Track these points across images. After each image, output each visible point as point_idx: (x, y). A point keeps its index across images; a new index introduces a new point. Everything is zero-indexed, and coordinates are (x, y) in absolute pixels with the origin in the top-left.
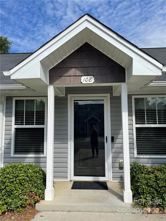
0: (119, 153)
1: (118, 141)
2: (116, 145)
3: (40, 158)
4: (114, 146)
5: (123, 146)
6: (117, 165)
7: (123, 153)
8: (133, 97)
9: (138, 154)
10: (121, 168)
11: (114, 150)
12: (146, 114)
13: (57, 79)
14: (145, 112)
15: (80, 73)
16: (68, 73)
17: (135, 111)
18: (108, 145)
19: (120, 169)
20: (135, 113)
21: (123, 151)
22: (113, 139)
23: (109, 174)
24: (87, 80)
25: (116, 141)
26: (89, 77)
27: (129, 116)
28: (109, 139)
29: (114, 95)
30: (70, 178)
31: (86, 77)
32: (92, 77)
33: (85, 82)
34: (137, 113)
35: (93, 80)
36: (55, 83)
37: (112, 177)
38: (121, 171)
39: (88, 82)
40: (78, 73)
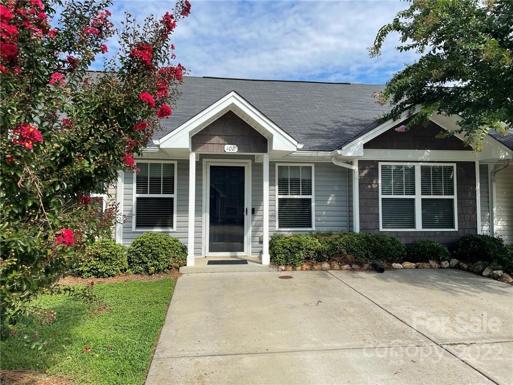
0: (259, 226)
1: (259, 213)
2: (256, 218)
3: (168, 232)
4: (254, 218)
5: (263, 218)
6: (257, 239)
7: (263, 226)
8: (277, 165)
9: (279, 227)
10: (261, 242)
11: (254, 222)
12: (289, 183)
13: (200, 146)
14: (289, 181)
15: (223, 141)
16: (212, 140)
17: (279, 180)
18: (248, 218)
19: (260, 244)
20: (279, 182)
21: (263, 224)
22: (253, 211)
23: (248, 248)
24: (231, 149)
25: (257, 213)
26: (232, 146)
27: (270, 185)
28: (250, 211)
29: (256, 162)
30: (204, 255)
31: (230, 146)
32: (235, 146)
33: (228, 151)
34: (280, 182)
35: (236, 150)
36: (197, 150)
37: (251, 252)
38: (261, 245)
39: (232, 151)
40: (221, 141)
